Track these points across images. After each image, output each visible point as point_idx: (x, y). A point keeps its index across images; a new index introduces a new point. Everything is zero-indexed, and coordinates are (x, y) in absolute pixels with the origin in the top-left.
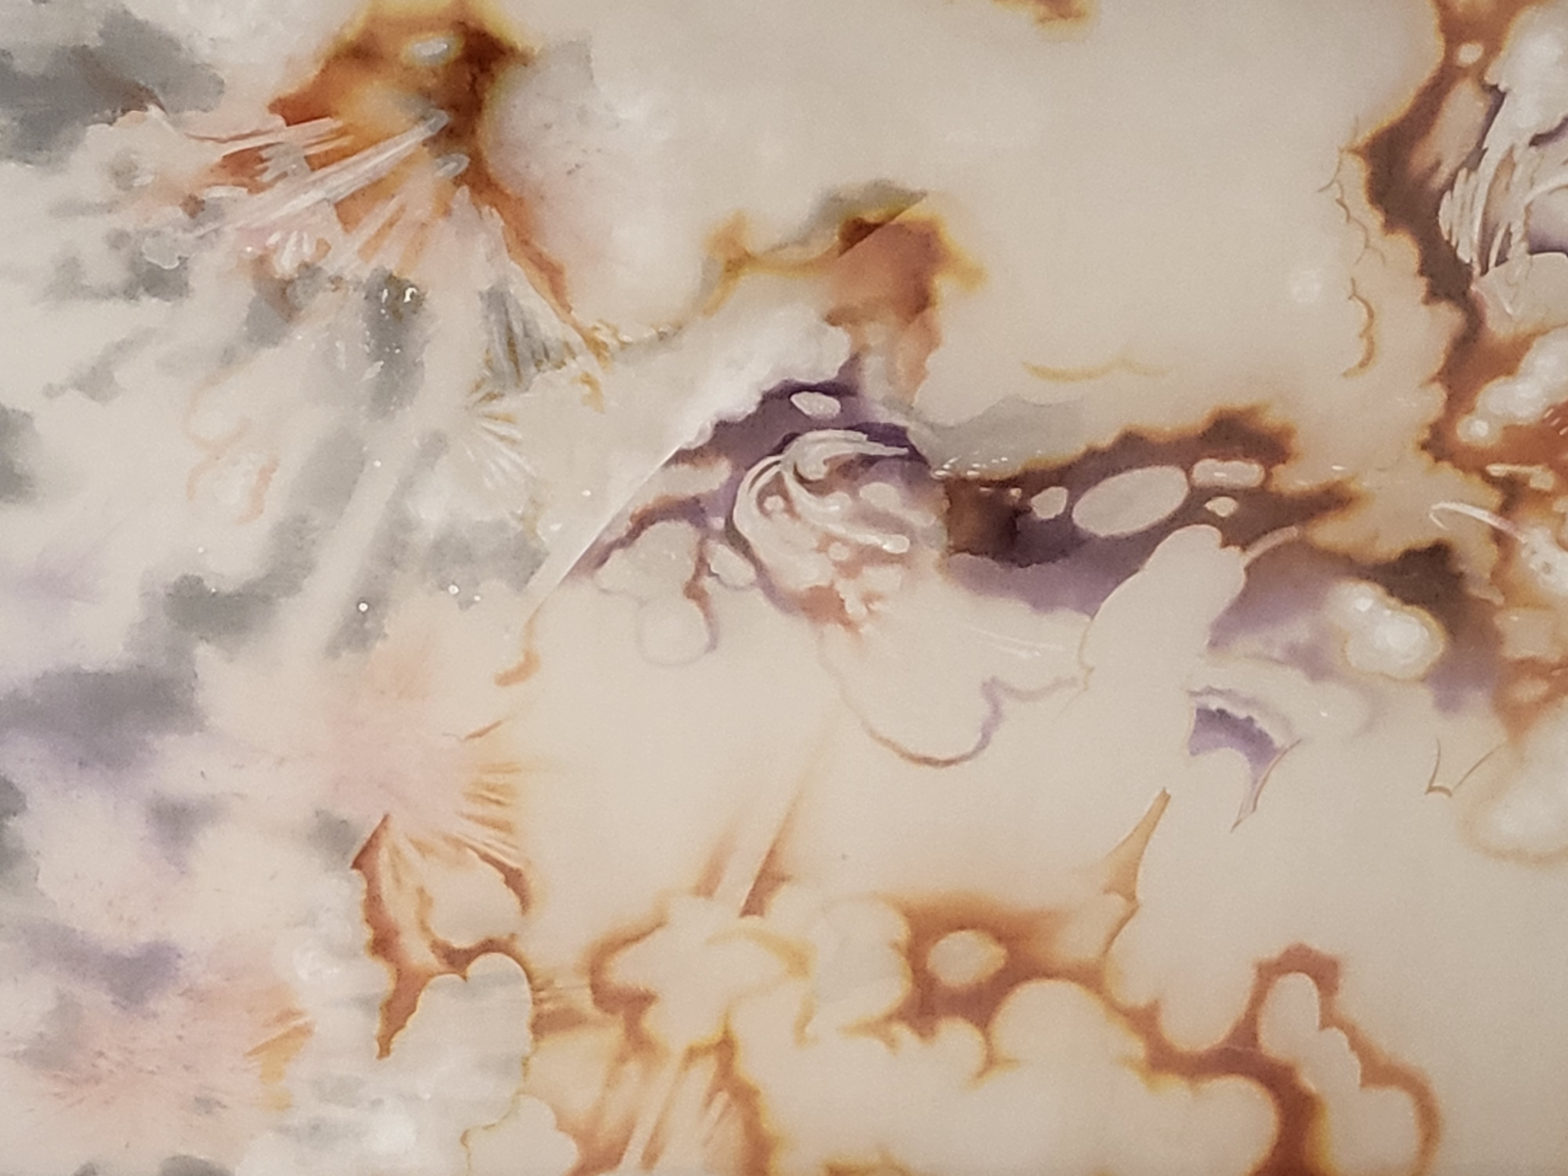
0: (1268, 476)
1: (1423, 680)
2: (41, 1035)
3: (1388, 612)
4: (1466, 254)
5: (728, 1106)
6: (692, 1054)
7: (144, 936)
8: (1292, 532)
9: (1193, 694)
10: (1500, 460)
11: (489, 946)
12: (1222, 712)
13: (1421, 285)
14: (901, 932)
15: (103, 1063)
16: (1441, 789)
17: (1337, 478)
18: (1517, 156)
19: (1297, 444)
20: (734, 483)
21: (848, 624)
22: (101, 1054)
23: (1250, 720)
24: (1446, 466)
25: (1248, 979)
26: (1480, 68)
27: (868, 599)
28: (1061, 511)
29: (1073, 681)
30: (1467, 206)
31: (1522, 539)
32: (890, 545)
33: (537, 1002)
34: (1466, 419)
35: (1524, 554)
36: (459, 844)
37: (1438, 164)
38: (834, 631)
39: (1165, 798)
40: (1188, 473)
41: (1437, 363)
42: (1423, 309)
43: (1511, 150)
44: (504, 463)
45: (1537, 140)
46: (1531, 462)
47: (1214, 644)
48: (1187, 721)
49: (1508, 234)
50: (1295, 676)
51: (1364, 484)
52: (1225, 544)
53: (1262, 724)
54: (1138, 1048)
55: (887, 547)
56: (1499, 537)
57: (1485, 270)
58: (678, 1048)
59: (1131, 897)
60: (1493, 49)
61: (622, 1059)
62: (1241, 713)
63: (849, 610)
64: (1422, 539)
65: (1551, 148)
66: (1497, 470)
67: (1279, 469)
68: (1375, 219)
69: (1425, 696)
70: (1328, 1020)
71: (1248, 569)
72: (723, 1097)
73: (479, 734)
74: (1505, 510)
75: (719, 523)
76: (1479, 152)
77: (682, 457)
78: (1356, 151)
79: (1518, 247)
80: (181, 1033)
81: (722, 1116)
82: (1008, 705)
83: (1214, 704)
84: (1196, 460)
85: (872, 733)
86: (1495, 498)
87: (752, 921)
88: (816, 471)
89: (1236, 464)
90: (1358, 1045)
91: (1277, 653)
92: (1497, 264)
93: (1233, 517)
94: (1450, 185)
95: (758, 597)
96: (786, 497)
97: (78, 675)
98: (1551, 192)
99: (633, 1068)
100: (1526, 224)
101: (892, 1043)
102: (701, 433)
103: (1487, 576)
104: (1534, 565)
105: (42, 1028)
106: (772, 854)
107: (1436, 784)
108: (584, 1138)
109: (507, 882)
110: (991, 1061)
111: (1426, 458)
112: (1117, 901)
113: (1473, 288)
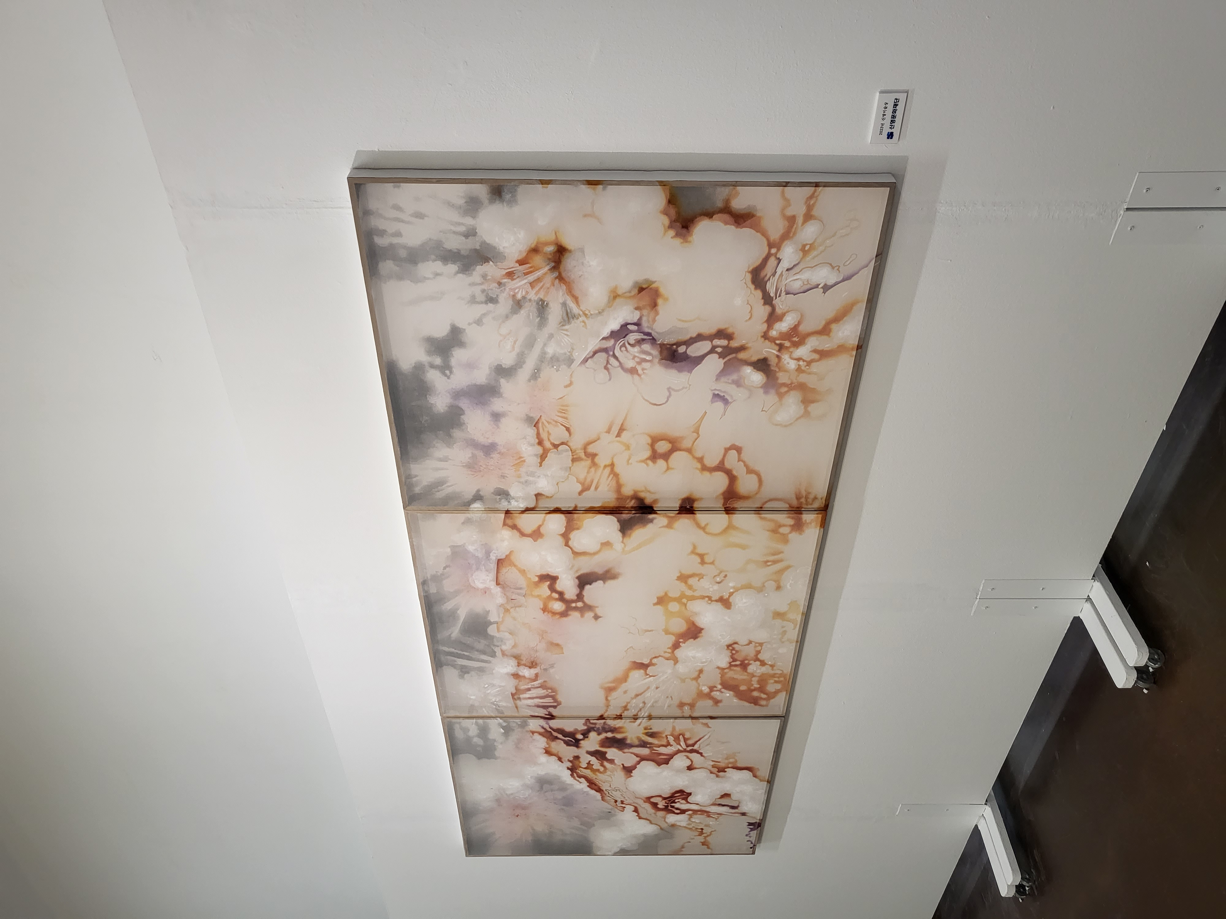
0: (729, 343)
1: (761, 387)
2: (468, 462)
3: (754, 373)
4: (772, 295)
5: (613, 478)
6: (605, 466)
7: (490, 441)
8: (734, 355)
9: (712, 390)
10: (778, 340)
11: (563, 443)
12: (718, 394)
13: (762, 301)
14: (649, 441)
15: (482, 468)
16: (764, 411)
17: (743, 343)
18: (783, 273)
19: (735, 336)
20: (614, 345)
21: (639, 375)
22: (481, 466)
23: (724, 396)
24: (767, 341)
25: (723, 451)
26: (776, 254)
27: (643, 369)
28: (684, 350)
29: (687, 388)
30: (772, 284)
31: (783, 357)
32: (648, 358)
33: (572, 455)
34: (772, 331)
35: (783, 360)
36: (556, 422)
37: (766, 275)
38: (636, 377)
39: (706, 413)
40: (712, 342)
41: (766, 319)
42: (763, 307)
43: (782, 272)
44: (566, 340)
45: (788, 270)
46: (785, 341)
47: (717, 380)
48: (711, 396)
49: (781, 291)
50: (734, 386)
51: (749, 345)
52: (719, 358)
53: (727, 397)
54: (699, 466)
55: (647, 358)
56: (778, 356)
57: (776, 298)
58: (602, 465)
59: (698, 433)
60: (779, 249)
61: (591, 467)
62: (722, 394)
63: (639, 372)
64: (762, 357)
65: (791, 271)
66: (778, 342)
67: (731, 342)
68: (752, 287)
69: (761, 391)
70: (739, 460)
71: (724, 363)
72: (612, 475)
73: (561, 398)
74: (779, 351)
75: (611, 353)
76: (776, 272)
77: (604, 339)
78: (749, 272)
79: (783, 294)
80: (498, 461)
81: (611, 480)
82: (673, 393)
83: (717, 392)
84: (714, 340)
85: (644, 399)
86: (777, 348)
87: (618, 438)
88: (632, 342)
89: (722, 341)
90: (746, 465)
91: (730, 381)
92: (779, 297)
93: (721, 352)
94: (769, 279)
95: (619, 369)
96: (626, 348)
97: (475, 385)
98: (791, 281)
99: (593, 469)
100: (785, 289)
101: (647, 465)
102: (608, 334)
103: (775, 365)
104: (785, 362)
105: (469, 460)
106: (622, 424)
107: (763, 410)
108: (583, 484)
109: (566, 430)
110: (668, 468)
111: (763, 339)
112: (695, 434)
113: (774, 302)
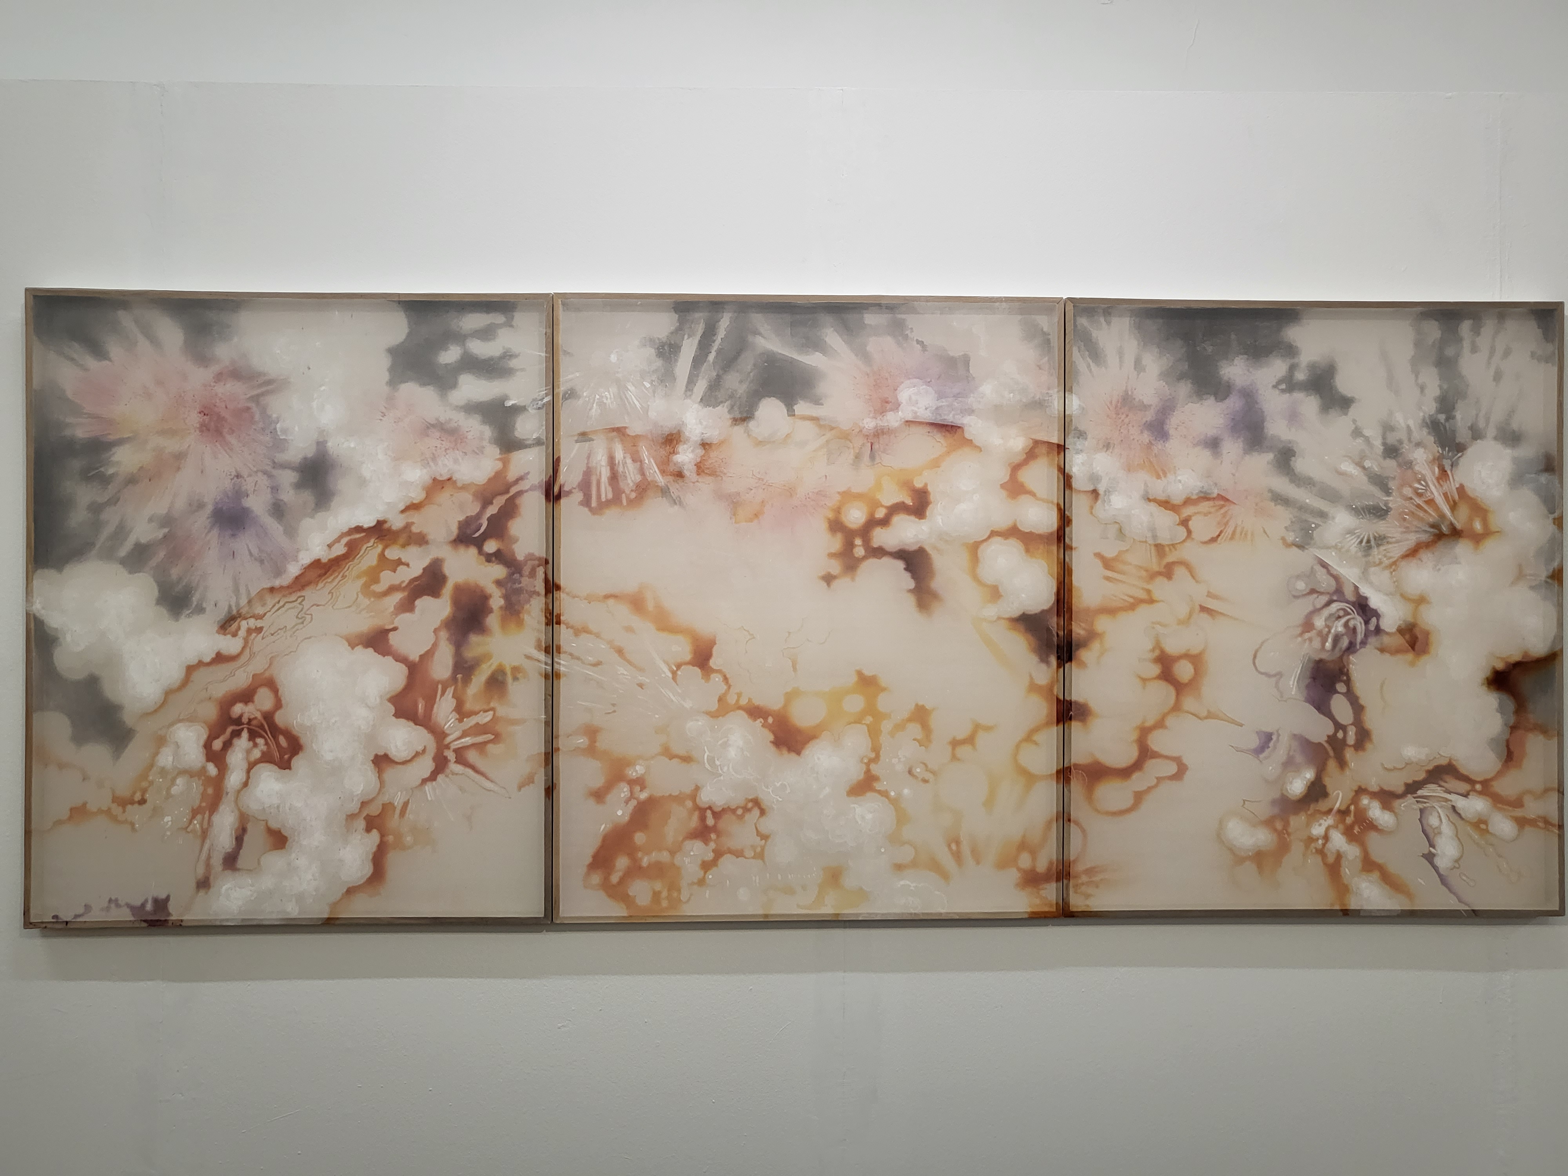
0: (1350, 746)
1: (1283, 795)
2: (1134, 399)
3: (1305, 782)
4: (1420, 792)
5: (1128, 602)
6: (1149, 592)
7: (1172, 432)
8: (1331, 753)
9: (1277, 731)
10: (1356, 808)
11: (1189, 532)
12: (1272, 739)
13: (1410, 781)
14: (1194, 651)
15: (1123, 417)
16: (1244, 803)
17: (1350, 765)
18: (1449, 803)
19: (1361, 753)
20: (1347, 602)
21: (1301, 634)
22: (1127, 416)
23: (1268, 747)
24: (1353, 794)
25: (1175, 755)
26: (1475, 791)
27: (1310, 640)
28: (1339, 690)
29: (1282, 697)
30: (1434, 791)
31: (1330, 817)
32: (1328, 645)
33: (1168, 545)
34: (1369, 798)
35: (1325, 818)
36: (1225, 525)
37: (1446, 782)
38: (1299, 630)
39: (1241, 725)
40: (1351, 724)
41: (1386, 788)
42: (1403, 783)
43: (1451, 801)
44: (1354, 541)
45: (1454, 807)
46: (1355, 816)
47: (1295, 735)
48: (1269, 729)
49: (1425, 803)
50: (1284, 758)
51: (1347, 772)
52: (1328, 736)
53: (1267, 752)
54: (1149, 723)
56: (1330, 811)
57: (1415, 798)
58: (1149, 587)
59: (1206, 718)
60: (1480, 793)
61: (1147, 571)
62: (1271, 744)
63: (1307, 634)
64: (1330, 789)
65: (1451, 811)
66: (1352, 808)
67: (1353, 749)
68: (1430, 767)
69: (1276, 795)
70: (1160, 779)
71: (1320, 744)
72: (1131, 600)
73: (1264, 532)
74: (1339, 811)
75: (1335, 598)
76: (1450, 793)
77: (1356, 588)
78: (1450, 760)
79: (1421, 806)
80: (1136, 440)
81: (1123, 600)
82: (1274, 680)
83: (1274, 737)
84: (1355, 726)
85: (1263, 642)
86: (1343, 808)
87: (1197, 608)
88: (1351, 624)
89: (1354, 737)
90: (1150, 789)
91: (1291, 754)
92: (1417, 801)
93: (1337, 738)
94: (1440, 786)
95: (1311, 608)
96: (1344, 616)
98: (1438, 812)
99: (1144, 574)
100: (1428, 807)
101: (1153, 650)
102: (1364, 593)
103: (1317, 809)
104: (1322, 821)
105: (1137, 400)
106: (1221, 613)
107: (1246, 802)
108: (1115, 559)
109: (1212, 538)
110: (1144, 680)
111: (1356, 788)
112: (1205, 714)
113: (1409, 795)
